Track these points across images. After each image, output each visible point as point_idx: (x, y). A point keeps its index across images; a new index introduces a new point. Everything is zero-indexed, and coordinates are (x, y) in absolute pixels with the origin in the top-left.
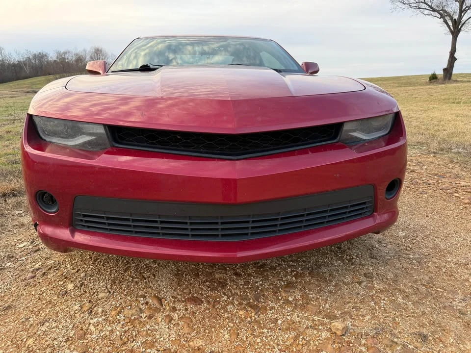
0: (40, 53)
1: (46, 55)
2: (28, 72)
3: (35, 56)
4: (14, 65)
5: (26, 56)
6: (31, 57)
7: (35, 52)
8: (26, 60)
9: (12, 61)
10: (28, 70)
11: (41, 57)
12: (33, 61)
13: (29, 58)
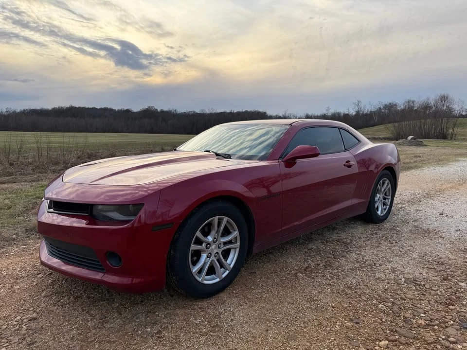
0: (390, 104)
1: (395, 105)
2: (376, 120)
3: (386, 106)
4: (366, 115)
5: (377, 107)
6: (382, 107)
7: (386, 103)
8: (377, 110)
9: (366, 111)
10: (376, 119)
11: (391, 107)
12: (383, 111)
13: (380, 108)
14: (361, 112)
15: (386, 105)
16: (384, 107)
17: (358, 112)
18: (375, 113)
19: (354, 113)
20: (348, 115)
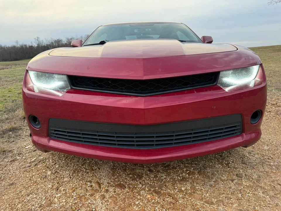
0: (58, 40)
1: (61, 41)
6: (53, 42)
8: (51, 44)
9: (44, 44)
12: (54, 44)
13: (52, 42)
14: (41, 45)
15: (55, 40)
16: (55, 42)
17: (38, 45)
18: (50, 46)
19: (36, 45)
20: (32, 46)
